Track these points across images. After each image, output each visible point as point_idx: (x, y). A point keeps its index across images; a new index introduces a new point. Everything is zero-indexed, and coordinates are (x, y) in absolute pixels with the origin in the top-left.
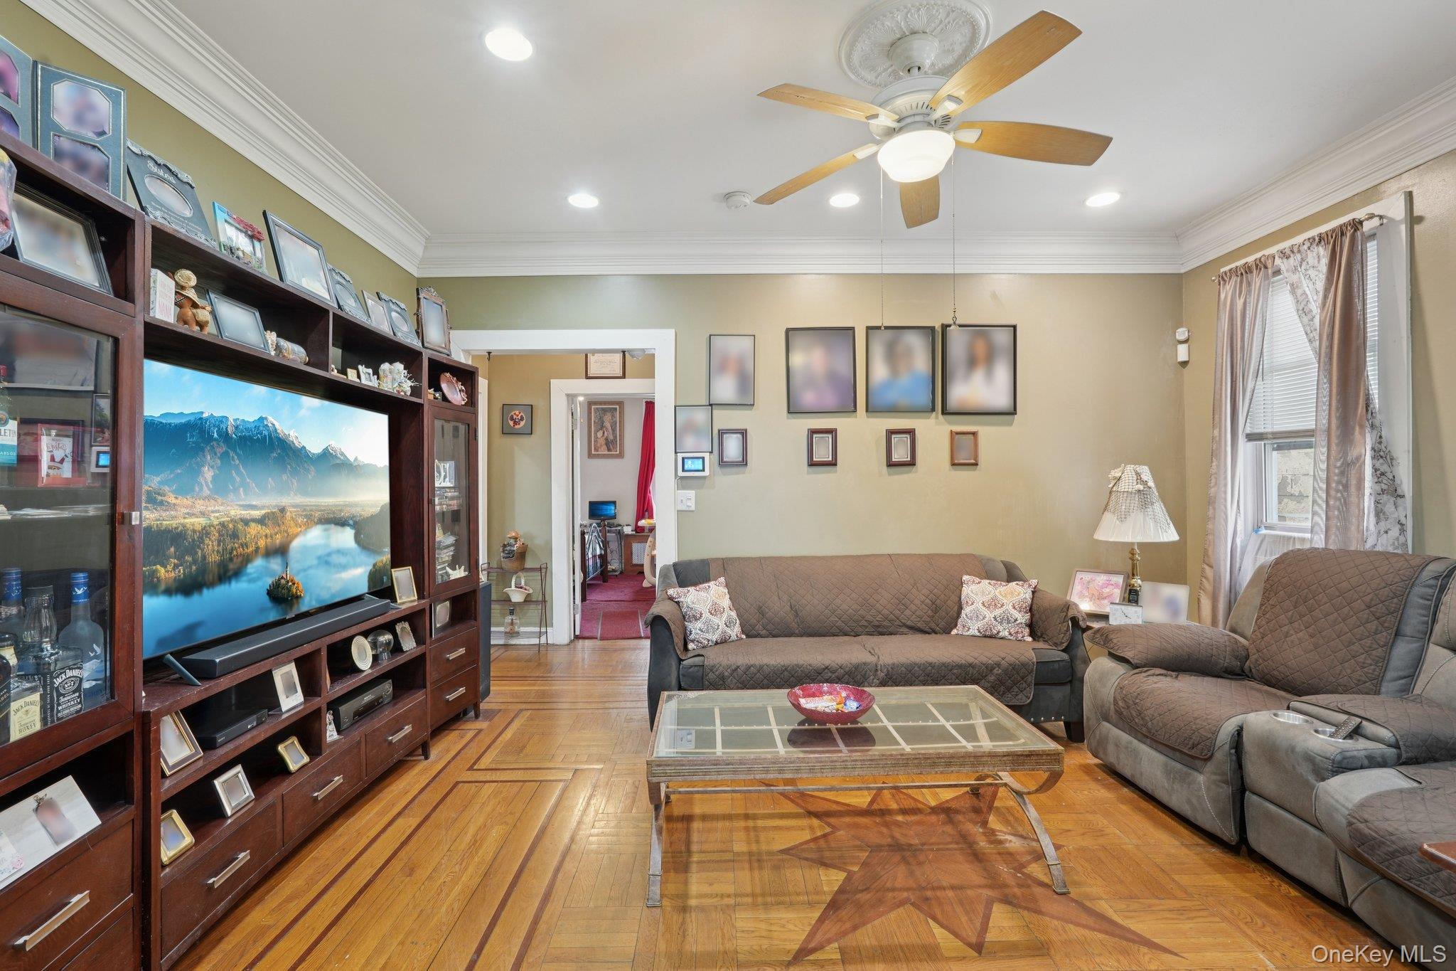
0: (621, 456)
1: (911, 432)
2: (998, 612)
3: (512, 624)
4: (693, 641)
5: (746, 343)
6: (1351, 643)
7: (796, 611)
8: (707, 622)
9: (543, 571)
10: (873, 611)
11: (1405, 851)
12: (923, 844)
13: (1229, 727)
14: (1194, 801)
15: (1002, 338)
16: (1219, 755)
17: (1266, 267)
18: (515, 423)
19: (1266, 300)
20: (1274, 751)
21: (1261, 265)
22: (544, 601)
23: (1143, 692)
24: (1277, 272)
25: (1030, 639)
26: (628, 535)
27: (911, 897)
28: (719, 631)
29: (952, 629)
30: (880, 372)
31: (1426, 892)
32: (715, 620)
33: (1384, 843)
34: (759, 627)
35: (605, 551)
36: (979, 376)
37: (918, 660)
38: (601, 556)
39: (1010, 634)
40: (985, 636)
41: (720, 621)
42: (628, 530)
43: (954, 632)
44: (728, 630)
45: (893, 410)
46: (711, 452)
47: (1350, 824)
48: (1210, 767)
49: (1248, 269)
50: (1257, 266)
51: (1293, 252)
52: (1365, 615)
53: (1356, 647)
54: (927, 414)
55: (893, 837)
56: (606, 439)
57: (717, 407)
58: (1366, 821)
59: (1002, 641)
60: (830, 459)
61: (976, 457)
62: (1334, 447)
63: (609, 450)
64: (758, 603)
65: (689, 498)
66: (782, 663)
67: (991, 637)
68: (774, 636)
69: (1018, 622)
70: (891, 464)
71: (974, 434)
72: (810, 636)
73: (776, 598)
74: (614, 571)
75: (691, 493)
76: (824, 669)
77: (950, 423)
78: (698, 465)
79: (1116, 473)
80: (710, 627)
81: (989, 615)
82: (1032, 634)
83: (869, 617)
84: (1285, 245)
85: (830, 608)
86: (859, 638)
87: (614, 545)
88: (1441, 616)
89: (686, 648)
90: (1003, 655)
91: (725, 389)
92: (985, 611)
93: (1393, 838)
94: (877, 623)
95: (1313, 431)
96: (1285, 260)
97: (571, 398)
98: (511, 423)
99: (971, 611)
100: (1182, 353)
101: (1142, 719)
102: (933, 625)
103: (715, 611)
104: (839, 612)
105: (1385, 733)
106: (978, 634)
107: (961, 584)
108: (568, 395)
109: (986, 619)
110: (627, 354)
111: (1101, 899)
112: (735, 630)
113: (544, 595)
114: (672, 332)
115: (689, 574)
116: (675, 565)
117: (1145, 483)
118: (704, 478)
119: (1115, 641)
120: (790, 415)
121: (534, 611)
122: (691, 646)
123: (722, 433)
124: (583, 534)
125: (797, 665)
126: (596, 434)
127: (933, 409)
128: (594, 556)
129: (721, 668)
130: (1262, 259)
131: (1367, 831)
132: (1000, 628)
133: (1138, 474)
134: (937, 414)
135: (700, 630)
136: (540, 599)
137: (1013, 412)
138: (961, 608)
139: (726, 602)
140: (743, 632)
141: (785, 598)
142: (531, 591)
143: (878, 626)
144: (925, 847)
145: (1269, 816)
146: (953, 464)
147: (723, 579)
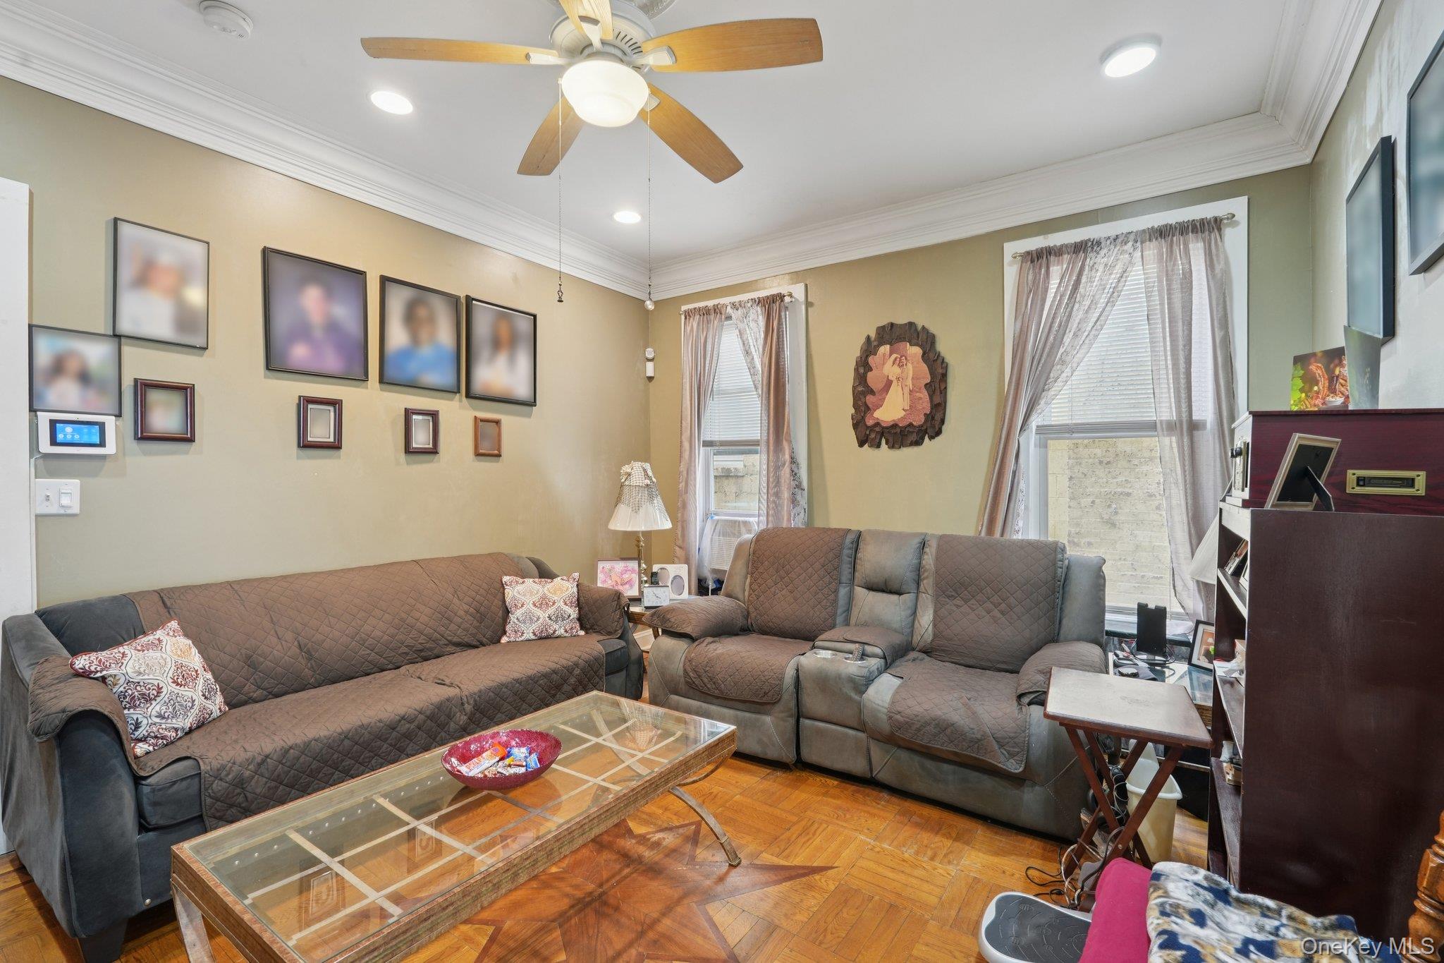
1: (434, 415)
2: (551, 611)
4: (143, 740)
6: (817, 593)
7: (308, 652)
8: (173, 701)
10: (414, 632)
11: (927, 724)
12: (601, 885)
13: (790, 673)
14: (765, 739)
15: (524, 325)
16: (786, 697)
17: (721, 314)
19: (720, 339)
20: (825, 682)
21: (717, 310)
23: (710, 660)
24: (729, 318)
25: (582, 633)
27: (641, 950)
28: (195, 710)
29: (500, 638)
30: (398, 336)
31: (939, 747)
32: (186, 692)
33: (913, 724)
34: (249, 687)
36: (502, 360)
37: (503, 679)
39: (566, 631)
40: (541, 638)
41: (194, 693)
43: (504, 640)
44: (209, 704)
45: (412, 385)
46: (119, 415)
47: (890, 718)
48: (778, 708)
49: (706, 312)
50: (715, 310)
51: (741, 306)
52: (822, 572)
53: (820, 595)
54: (451, 395)
55: (567, 895)
57: (129, 341)
58: (900, 713)
59: (559, 640)
60: (332, 440)
61: (499, 450)
62: (771, 454)
64: (243, 651)
65: (64, 492)
66: (339, 730)
67: (547, 637)
68: (277, 696)
69: (571, 618)
70: (408, 450)
71: (497, 422)
72: (334, 682)
73: (275, 640)
75: (71, 485)
76: (400, 721)
77: (475, 409)
78: (89, 435)
79: (626, 469)
80: (178, 707)
81: (543, 615)
82: (582, 628)
83: (410, 642)
84: (736, 299)
85: (357, 638)
86: (403, 669)
88: (858, 567)
90: (579, 654)
92: (538, 612)
93: (919, 718)
94: (420, 647)
95: (758, 441)
96: (735, 311)
99: (523, 614)
100: (650, 369)
101: (714, 683)
102: (480, 637)
103: (183, 678)
104: (370, 641)
105: (878, 651)
106: (533, 637)
107: (502, 586)
109: (541, 620)
111: (762, 852)
112: (217, 702)
114: (24, 189)
117: (650, 479)
118: (103, 457)
119: (673, 620)
120: (269, 373)
122: (141, 749)
125: (362, 726)
127: (459, 391)
129: (236, 768)
130: (719, 306)
131: (901, 719)
132: (556, 627)
133: (645, 470)
134: (461, 396)
135: (161, 716)
137: (533, 403)
138: (507, 612)
139: (195, 660)
140: (227, 701)
141: (289, 636)
143: (421, 651)
144: (605, 887)
145: (819, 732)
146: (478, 454)
147: (174, 624)
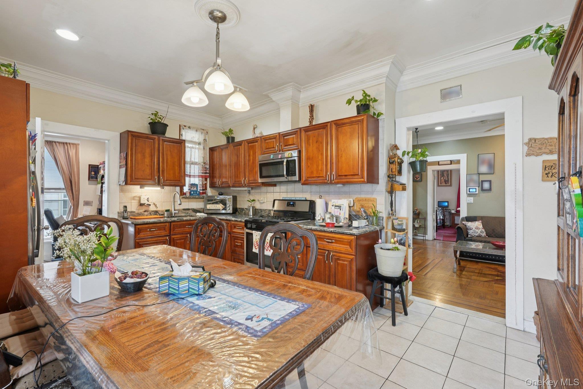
0: (451, 185)
3: (416, 232)
4: (470, 235)
5: (491, 156)
9: (425, 219)
18: (417, 179)
22: (425, 228)
26: (453, 213)
28: (478, 233)
32: (477, 230)
34: (493, 235)
35: (444, 218)
38: (442, 219)
42: (453, 212)
44: (481, 234)
46: (479, 187)
56: (445, 180)
57: (480, 174)
63: (446, 184)
64: (493, 229)
65: (471, 200)
68: (497, 238)
74: (447, 225)
75: (472, 198)
78: (474, 190)
80: (475, 232)
87: (447, 217)
89: (467, 236)
91: (484, 169)
97: (433, 171)
98: (416, 179)
103: (477, 228)
108: (432, 170)
110: (452, 162)
112: (484, 234)
113: (425, 226)
114: (466, 154)
115: (469, 219)
116: (466, 217)
118: (477, 194)
121: (422, 230)
122: (469, 236)
123: (482, 181)
124: (436, 211)
126: (441, 178)
128: (440, 219)
129: (477, 240)
135: (472, 232)
136: (424, 227)
139: (481, 227)
140: (487, 235)
142: (421, 224)
147: (481, 221)
